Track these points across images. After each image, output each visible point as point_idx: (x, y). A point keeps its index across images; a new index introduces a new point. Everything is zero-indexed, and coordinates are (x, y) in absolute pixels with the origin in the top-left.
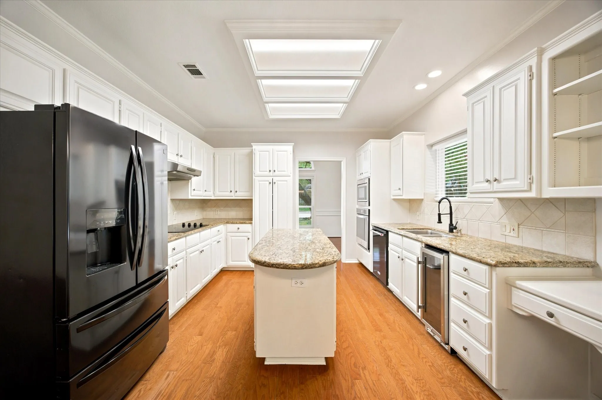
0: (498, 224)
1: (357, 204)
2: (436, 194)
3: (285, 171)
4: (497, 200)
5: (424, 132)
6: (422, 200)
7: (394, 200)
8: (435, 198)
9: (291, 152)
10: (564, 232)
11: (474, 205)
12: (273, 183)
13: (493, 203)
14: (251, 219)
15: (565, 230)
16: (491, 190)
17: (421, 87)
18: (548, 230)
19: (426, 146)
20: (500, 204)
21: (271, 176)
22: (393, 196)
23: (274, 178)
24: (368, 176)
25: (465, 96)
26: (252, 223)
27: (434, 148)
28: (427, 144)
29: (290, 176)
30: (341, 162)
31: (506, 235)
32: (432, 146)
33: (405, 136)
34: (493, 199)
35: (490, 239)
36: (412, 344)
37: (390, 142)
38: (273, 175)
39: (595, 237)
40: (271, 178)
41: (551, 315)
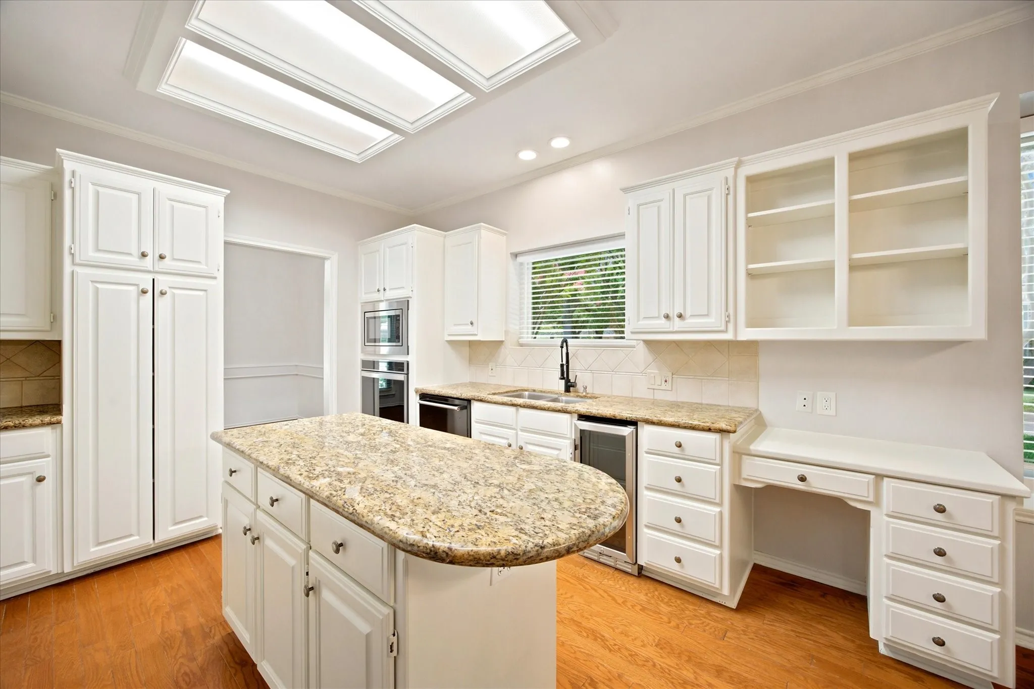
0: (642, 375)
1: (362, 352)
2: (521, 333)
3: (199, 262)
4: (642, 342)
5: (507, 231)
6: (502, 342)
7: (450, 342)
8: (520, 340)
9: (219, 212)
10: (728, 379)
11: (604, 350)
12: (155, 293)
13: (635, 348)
14: (56, 408)
15: (729, 377)
16: (671, 329)
17: (527, 155)
18: (709, 378)
19: (509, 255)
20: (646, 349)
21: (149, 272)
22: (449, 335)
23: (158, 278)
24: (408, 296)
25: (623, 192)
26: (59, 422)
27: (520, 259)
28: (512, 252)
29: (215, 278)
30: (323, 259)
31: (654, 389)
32: (516, 255)
33: (483, 232)
34: (635, 341)
35: (631, 396)
36: (592, 589)
37: (445, 237)
38: (156, 269)
39: (758, 382)
40: (150, 277)
41: (802, 479)
